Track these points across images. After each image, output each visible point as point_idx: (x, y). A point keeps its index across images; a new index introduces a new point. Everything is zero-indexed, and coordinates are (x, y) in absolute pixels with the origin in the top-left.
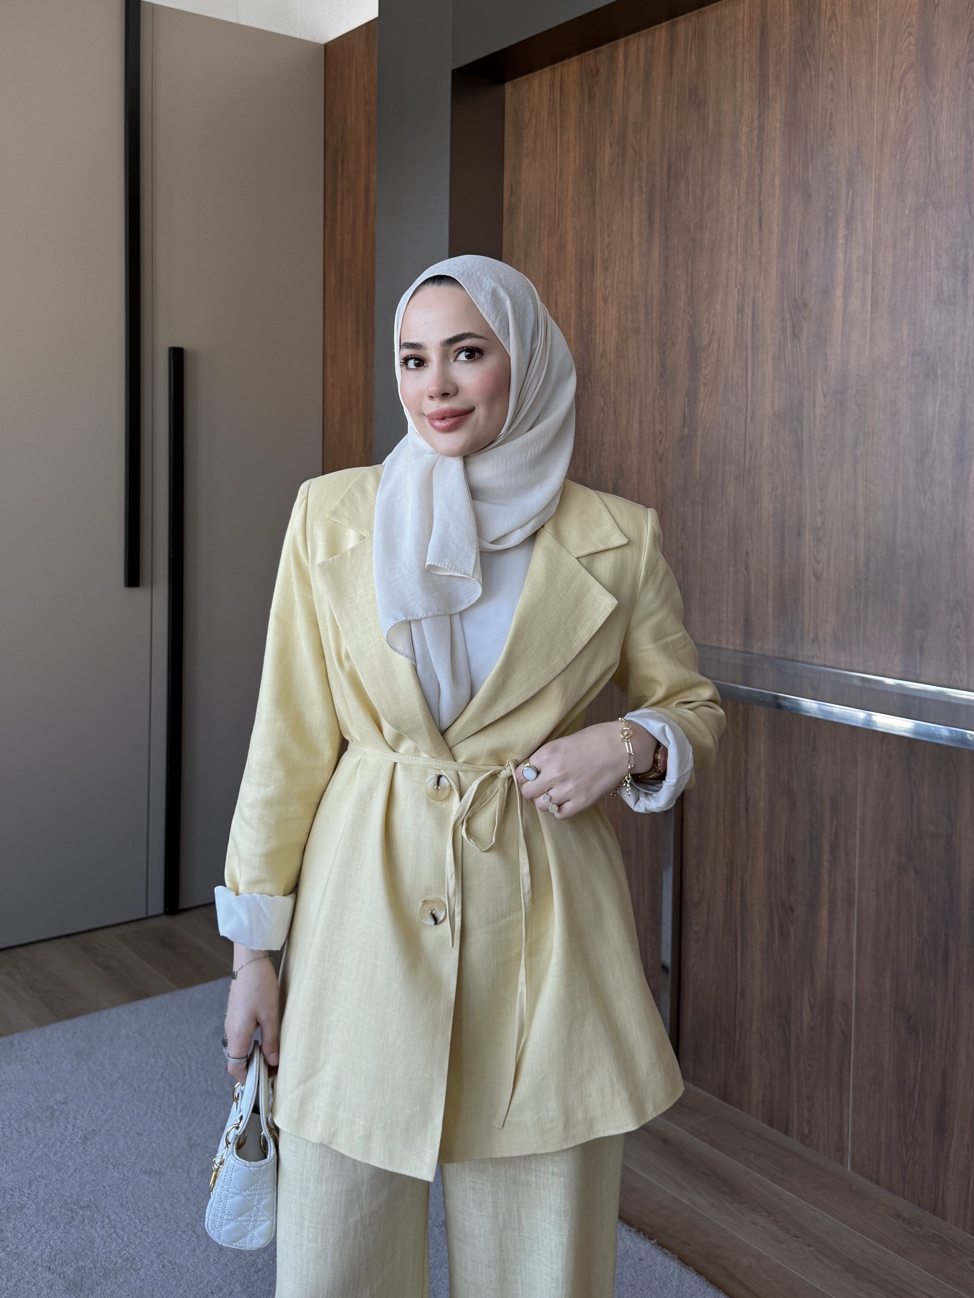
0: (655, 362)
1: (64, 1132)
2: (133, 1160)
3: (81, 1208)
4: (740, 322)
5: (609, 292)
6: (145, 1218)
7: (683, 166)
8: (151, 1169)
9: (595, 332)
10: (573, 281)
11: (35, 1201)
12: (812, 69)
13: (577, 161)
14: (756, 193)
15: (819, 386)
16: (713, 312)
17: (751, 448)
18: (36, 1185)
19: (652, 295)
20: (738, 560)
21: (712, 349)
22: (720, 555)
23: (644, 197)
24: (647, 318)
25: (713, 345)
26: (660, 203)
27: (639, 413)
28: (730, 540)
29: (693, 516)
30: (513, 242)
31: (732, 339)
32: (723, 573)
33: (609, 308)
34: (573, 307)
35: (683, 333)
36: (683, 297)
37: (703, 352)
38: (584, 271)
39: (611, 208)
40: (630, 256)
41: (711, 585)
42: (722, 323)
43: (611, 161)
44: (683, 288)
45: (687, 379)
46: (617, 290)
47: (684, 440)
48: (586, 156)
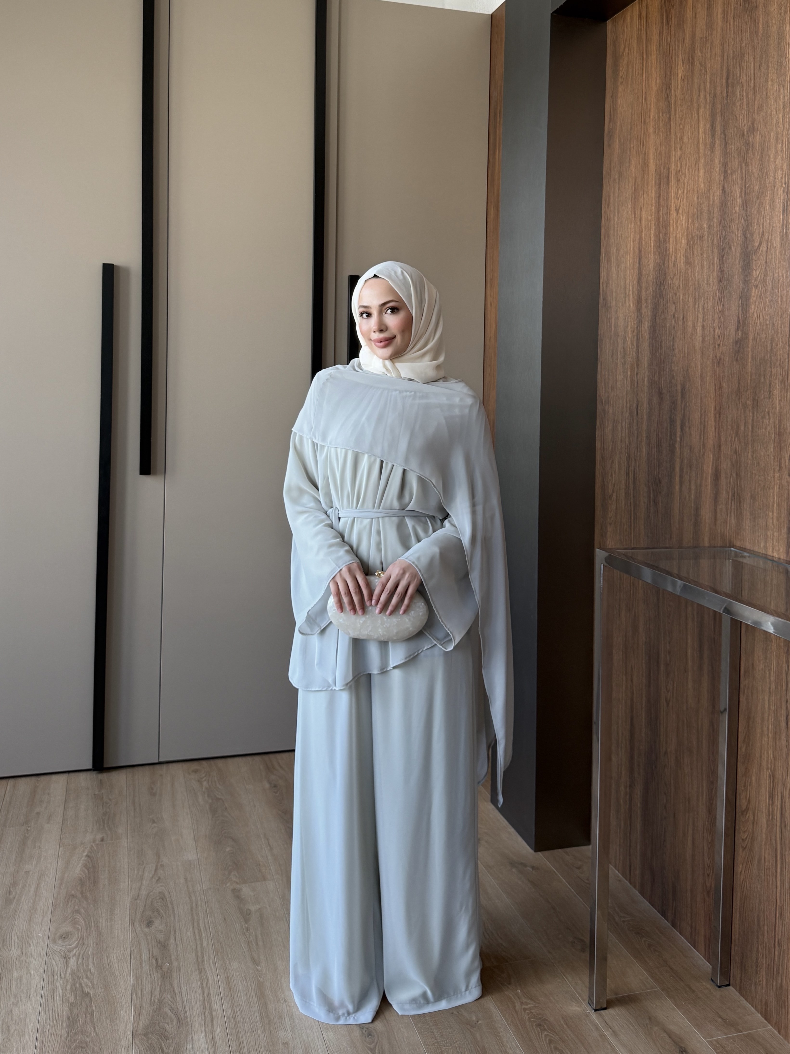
0: (716, 267)
4: (785, 222)
5: (680, 201)
7: (739, 72)
9: (669, 242)
10: (653, 194)
13: (658, 82)
16: (763, 213)
19: (714, 202)
20: (782, 465)
21: (762, 251)
22: (768, 460)
23: (708, 108)
24: (709, 225)
25: (763, 247)
26: (721, 111)
27: (702, 318)
28: (776, 444)
29: (745, 419)
30: (610, 164)
31: (778, 240)
32: (769, 478)
33: (680, 217)
34: (653, 219)
35: (738, 237)
36: (739, 201)
37: (755, 254)
38: (662, 185)
39: (682, 122)
40: (697, 166)
41: (760, 490)
42: (770, 224)
43: (683, 78)
44: (738, 190)
45: (741, 282)
46: (687, 199)
47: (738, 344)
48: (664, 76)
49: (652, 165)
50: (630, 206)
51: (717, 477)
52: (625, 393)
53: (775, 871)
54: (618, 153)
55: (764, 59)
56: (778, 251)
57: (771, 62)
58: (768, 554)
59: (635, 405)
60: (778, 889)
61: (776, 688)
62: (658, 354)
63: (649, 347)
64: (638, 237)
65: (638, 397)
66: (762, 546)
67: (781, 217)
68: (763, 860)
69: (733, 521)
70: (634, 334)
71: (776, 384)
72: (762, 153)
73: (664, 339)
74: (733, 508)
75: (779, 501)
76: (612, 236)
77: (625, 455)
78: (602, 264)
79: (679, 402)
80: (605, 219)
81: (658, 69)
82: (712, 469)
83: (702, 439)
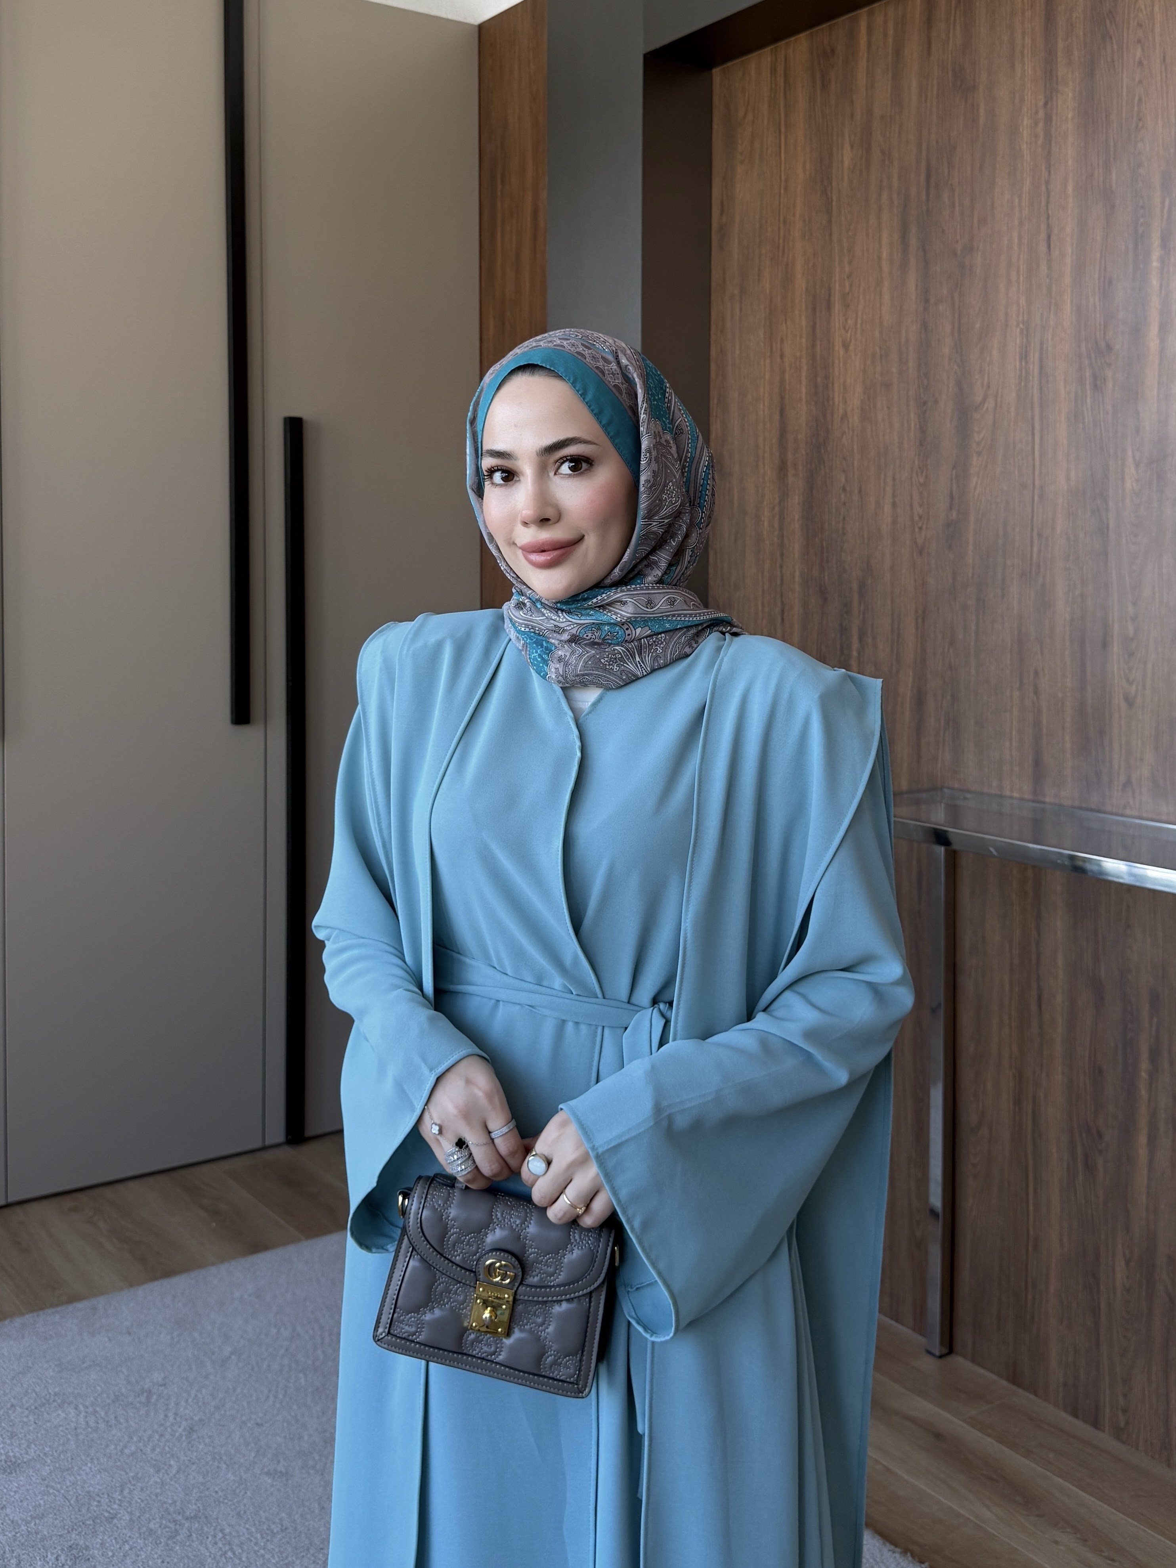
0: (913, 426)
1: (163, 1422)
2: (251, 1458)
3: (187, 1519)
4: (1024, 372)
5: (851, 335)
6: (268, 1532)
7: (946, 170)
8: (275, 1470)
9: (833, 388)
10: (804, 323)
11: (129, 1510)
12: (1114, 42)
13: (808, 167)
14: (1043, 203)
15: (1130, 453)
16: (988, 359)
17: (1040, 535)
18: (130, 1489)
19: (907, 339)
20: (1025, 681)
22: (1001, 675)
23: (895, 212)
24: (901, 369)
25: (989, 403)
26: (917, 219)
27: (891, 492)
28: (1014, 656)
29: (965, 624)
30: (724, 273)
31: (1014, 394)
32: (1005, 698)
33: (851, 356)
34: (804, 356)
35: (949, 387)
36: (949, 340)
37: (976, 412)
38: (818, 310)
39: (852, 227)
40: (878, 289)
41: (989, 714)
42: (999, 374)
43: (851, 167)
44: (948, 328)
45: (954, 447)
46: (862, 333)
47: (951, 527)
48: (819, 160)
50: (762, 336)
51: (920, 700)
52: (760, 593)
53: (1025, 1196)
54: (738, 260)
55: (987, 158)
56: (1013, 409)
57: (1000, 163)
58: (1004, 794)
59: (778, 610)
60: (1031, 1216)
61: (1022, 962)
62: (817, 540)
63: (802, 530)
64: (778, 380)
65: (783, 599)
66: (994, 785)
67: (1018, 366)
68: (1006, 1185)
69: (948, 756)
70: (775, 512)
71: (1013, 578)
72: (985, 281)
73: (827, 519)
74: (947, 739)
75: (1020, 728)
76: (731, 375)
79: (855, 604)
80: (716, 350)
81: (808, 150)
83: (895, 652)
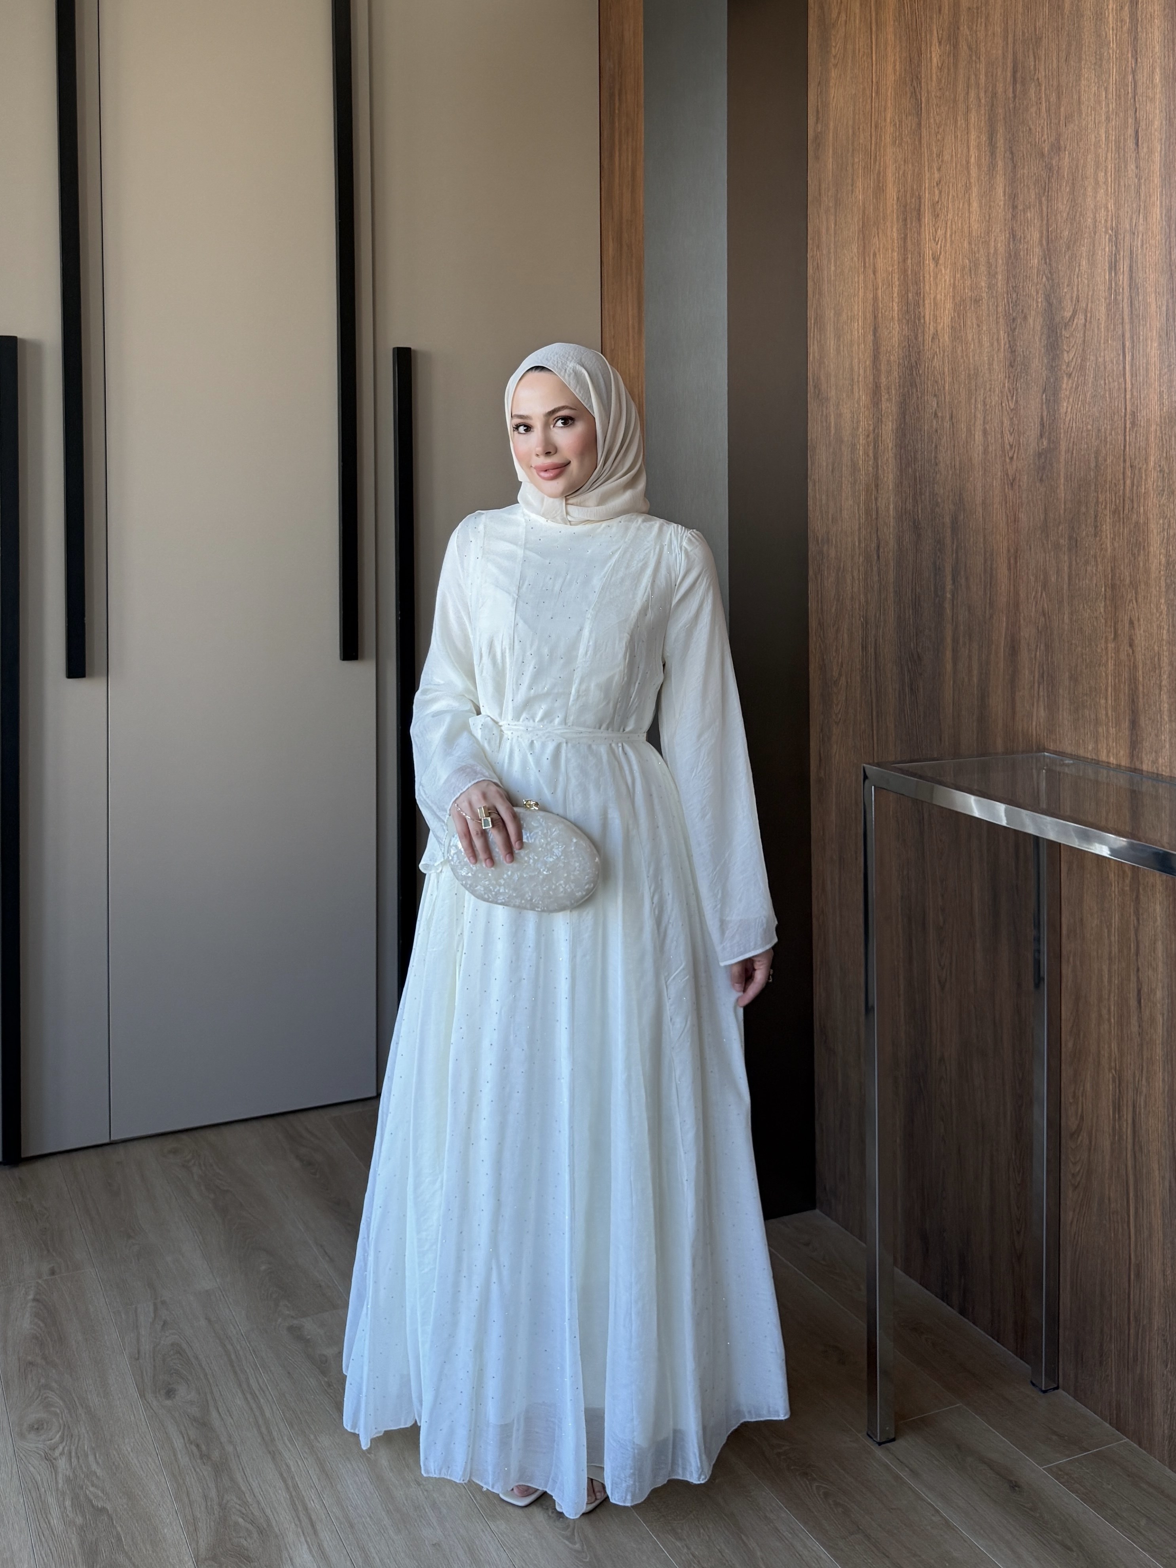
0: (1002, 345)
4: (1113, 284)
5: (941, 246)
7: (1033, 63)
9: (924, 305)
10: (895, 234)
13: (898, 67)
14: (1130, 95)
16: (1077, 269)
17: (1132, 466)
19: (996, 250)
20: (1119, 632)
21: (1077, 324)
22: (1095, 624)
23: (983, 112)
24: (990, 283)
25: (1078, 318)
26: (1004, 119)
27: (982, 418)
28: (1108, 602)
29: (1058, 567)
30: (820, 185)
31: (1103, 309)
32: (1099, 650)
33: (941, 270)
34: (896, 271)
35: (1037, 302)
36: (1037, 250)
37: (1065, 329)
38: (909, 221)
39: (941, 130)
40: (967, 196)
41: (1084, 667)
42: (1088, 286)
43: (939, 65)
44: (1036, 235)
45: (1044, 368)
46: (951, 245)
47: (1043, 457)
48: (908, 59)
49: (892, 192)
50: (856, 250)
51: (1013, 650)
52: (857, 527)
53: (1126, 1215)
54: (833, 169)
55: (1073, 47)
56: (1103, 325)
57: (1085, 52)
58: (1100, 759)
59: (874, 545)
60: (1133, 1239)
61: (1120, 951)
62: (910, 470)
63: (896, 459)
64: (871, 296)
65: (879, 533)
66: (1090, 748)
67: (1107, 278)
68: (1107, 1201)
69: (1042, 713)
70: (869, 440)
71: (1105, 515)
72: (1073, 184)
73: (920, 448)
74: (1041, 694)
75: (1115, 685)
76: (826, 293)
77: (860, 619)
78: (811, 334)
79: (948, 541)
80: (813, 268)
81: (898, 49)
82: (1005, 638)
83: (988, 595)
